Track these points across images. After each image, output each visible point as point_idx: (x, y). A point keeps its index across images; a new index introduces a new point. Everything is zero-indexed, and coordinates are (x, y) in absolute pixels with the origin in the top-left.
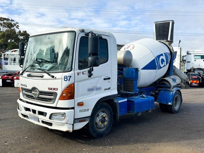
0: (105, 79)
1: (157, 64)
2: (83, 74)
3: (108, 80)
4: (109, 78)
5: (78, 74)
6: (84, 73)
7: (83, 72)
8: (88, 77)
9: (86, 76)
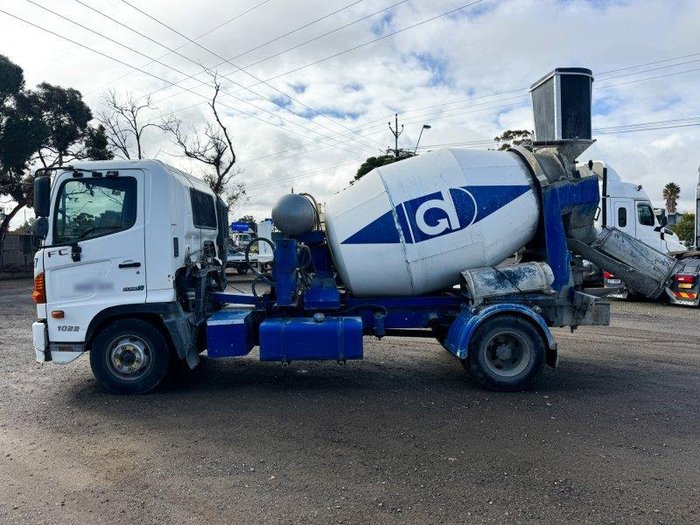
0: (121, 266)
1: (398, 226)
2: (60, 254)
3: (133, 270)
4: (137, 265)
5: (49, 255)
6: (62, 252)
7: (60, 252)
8: (71, 261)
9: (68, 258)
